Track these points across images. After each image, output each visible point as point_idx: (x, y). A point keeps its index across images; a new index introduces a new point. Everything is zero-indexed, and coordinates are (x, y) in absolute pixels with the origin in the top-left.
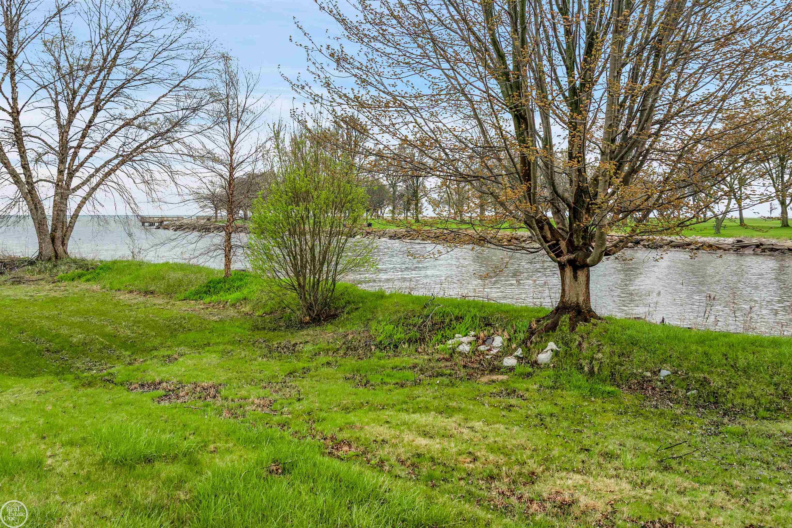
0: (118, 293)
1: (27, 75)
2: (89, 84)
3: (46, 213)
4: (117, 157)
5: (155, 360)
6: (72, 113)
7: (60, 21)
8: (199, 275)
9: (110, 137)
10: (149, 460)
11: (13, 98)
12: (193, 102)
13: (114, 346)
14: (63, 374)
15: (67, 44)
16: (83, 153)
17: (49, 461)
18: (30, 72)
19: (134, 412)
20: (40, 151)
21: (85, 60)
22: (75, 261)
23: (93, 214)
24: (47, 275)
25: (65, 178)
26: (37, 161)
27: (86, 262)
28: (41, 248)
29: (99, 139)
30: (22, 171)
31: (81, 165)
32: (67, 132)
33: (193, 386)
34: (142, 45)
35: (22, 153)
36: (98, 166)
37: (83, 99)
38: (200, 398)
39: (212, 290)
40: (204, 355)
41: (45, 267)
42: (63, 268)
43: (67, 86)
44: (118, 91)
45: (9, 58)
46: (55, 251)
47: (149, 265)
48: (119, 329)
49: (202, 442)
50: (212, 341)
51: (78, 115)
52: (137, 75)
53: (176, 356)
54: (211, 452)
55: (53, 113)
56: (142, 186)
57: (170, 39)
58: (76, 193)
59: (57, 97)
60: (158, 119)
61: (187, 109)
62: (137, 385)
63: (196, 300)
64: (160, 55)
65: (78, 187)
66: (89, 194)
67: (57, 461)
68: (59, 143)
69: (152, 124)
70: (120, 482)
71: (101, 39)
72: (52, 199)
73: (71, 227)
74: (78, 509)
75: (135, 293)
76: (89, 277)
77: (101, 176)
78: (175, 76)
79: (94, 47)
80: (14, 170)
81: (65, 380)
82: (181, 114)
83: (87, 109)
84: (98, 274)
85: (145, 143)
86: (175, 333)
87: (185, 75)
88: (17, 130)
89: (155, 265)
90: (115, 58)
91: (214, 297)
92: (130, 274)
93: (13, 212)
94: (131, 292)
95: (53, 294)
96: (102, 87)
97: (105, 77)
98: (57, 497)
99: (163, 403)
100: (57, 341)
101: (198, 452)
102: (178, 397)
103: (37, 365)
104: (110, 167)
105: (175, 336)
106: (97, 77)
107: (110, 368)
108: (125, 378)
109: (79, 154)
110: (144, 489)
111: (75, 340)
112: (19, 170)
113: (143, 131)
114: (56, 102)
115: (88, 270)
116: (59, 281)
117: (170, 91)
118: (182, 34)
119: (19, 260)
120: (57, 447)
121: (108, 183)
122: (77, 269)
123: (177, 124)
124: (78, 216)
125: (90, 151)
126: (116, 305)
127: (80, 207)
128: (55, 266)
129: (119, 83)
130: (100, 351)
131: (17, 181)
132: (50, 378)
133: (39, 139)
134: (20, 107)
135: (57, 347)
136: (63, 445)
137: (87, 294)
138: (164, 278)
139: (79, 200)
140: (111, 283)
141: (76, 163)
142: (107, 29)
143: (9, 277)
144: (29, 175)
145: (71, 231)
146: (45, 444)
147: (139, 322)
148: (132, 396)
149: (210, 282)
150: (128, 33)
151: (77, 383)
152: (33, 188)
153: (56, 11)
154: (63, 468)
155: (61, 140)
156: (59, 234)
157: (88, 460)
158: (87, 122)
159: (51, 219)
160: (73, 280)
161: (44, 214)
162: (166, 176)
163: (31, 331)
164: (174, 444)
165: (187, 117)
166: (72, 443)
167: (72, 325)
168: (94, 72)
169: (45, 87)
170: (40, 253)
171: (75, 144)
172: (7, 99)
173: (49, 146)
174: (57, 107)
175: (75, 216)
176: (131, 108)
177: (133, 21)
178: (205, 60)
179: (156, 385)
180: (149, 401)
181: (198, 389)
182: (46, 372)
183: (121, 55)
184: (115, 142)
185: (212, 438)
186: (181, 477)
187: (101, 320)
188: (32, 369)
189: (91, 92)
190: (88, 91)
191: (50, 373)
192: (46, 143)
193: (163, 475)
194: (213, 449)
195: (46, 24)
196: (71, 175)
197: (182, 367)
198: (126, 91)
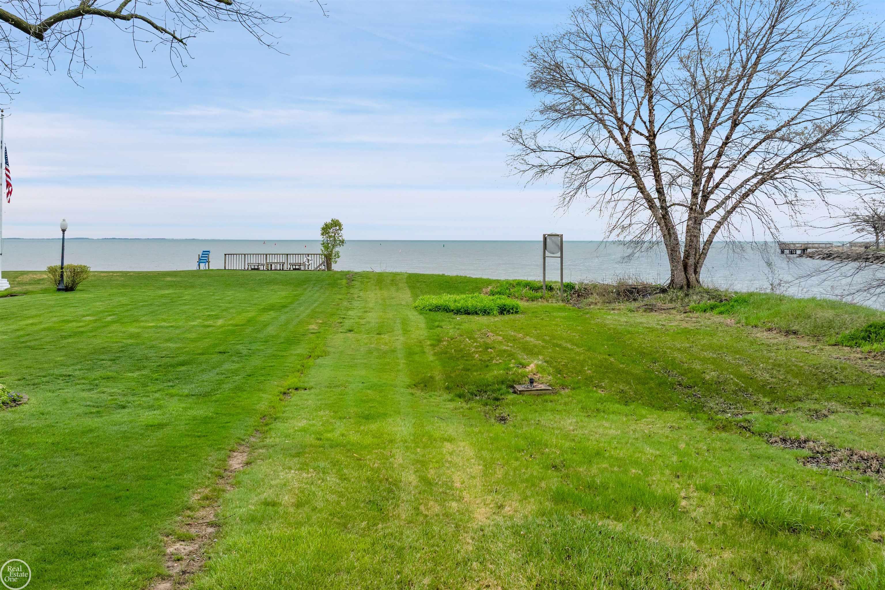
0: (755, 330)
1: (663, 96)
2: (726, 96)
3: (680, 239)
4: (756, 175)
5: (800, 414)
6: (708, 131)
7: (697, 35)
8: (855, 316)
9: (748, 153)
10: (794, 530)
11: (650, 121)
12: (849, 103)
13: (751, 390)
14: (696, 412)
15: (703, 57)
16: (719, 174)
17: (684, 503)
18: (666, 92)
19: (775, 469)
20: (674, 173)
21: (723, 71)
22: (707, 292)
23: (728, 240)
24: (678, 305)
25: (699, 201)
26: (671, 184)
27: (720, 293)
28: (673, 275)
29: (736, 157)
30: (656, 195)
31: (717, 186)
32: (702, 152)
33: (849, 453)
34: (787, 44)
35: (657, 177)
36: (734, 186)
37: (719, 114)
38: (858, 469)
39: (873, 336)
40: (862, 416)
41: (677, 296)
42: (695, 297)
43: (703, 102)
44: (759, 100)
45: (647, 81)
46: (688, 279)
47: (791, 299)
48: (756, 371)
49: (863, 524)
50: (874, 401)
51: (714, 133)
52: (781, 79)
53: (826, 413)
54: (875, 541)
55: (688, 133)
56: (786, 208)
57: (823, 30)
58: (709, 218)
59: (692, 115)
60: (806, 128)
61: (843, 112)
62: (778, 439)
63: (851, 347)
64: (809, 53)
65: (713, 211)
66: (725, 218)
67: (691, 505)
68: (694, 164)
69: (797, 134)
70: (759, 545)
71: (740, 45)
72: (685, 224)
73: (704, 254)
74: (714, 562)
75: (775, 332)
76: (722, 309)
77: (738, 197)
78: (829, 74)
79: (732, 55)
80: (648, 195)
81: (698, 419)
82: (834, 119)
83: (723, 124)
84: (733, 306)
85: (789, 157)
86: (823, 384)
87: (842, 71)
88: (653, 153)
89: (799, 301)
90: (756, 64)
91: (876, 346)
92: (769, 309)
93: (647, 237)
94: (770, 330)
95: (684, 325)
96: (740, 99)
97: (744, 86)
98: (692, 543)
99: (809, 466)
100: (689, 375)
101: (856, 536)
102: (828, 463)
103: (670, 398)
104: (748, 187)
105: (824, 388)
106: (735, 88)
107: (747, 413)
108: (764, 429)
109: (714, 175)
110: (788, 561)
111: (708, 377)
112: (654, 195)
113: (786, 143)
114: (691, 120)
115: (721, 301)
116: (690, 312)
117: (822, 93)
118: (838, 22)
119: (651, 287)
120: (691, 490)
121: (745, 205)
122: (709, 299)
123: (829, 132)
124: (712, 242)
125: (726, 170)
126: (752, 343)
127: (714, 232)
128: (687, 295)
129: (760, 92)
130: (735, 392)
131: (652, 206)
132: (683, 414)
133: (674, 161)
134: (656, 130)
135: (691, 382)
136: (697, 489)
137: (720, 328)
138: (809, 317)
139: (713, 224)
140: (746, 318)
141: (711, 185)
142: (747, 32)
143: (642, 304)
144: (663, 200)
145: (705, 258)
146: (679, 483)
147: (780, 366)
148: (772, 450)
149: (871, 326)
150: (771, 33)
151: (710, 424)
152: (667, 213)
153: (692, 23)
154: (697, 514)
155: (696, 161)
156: (691, 261)
157: (723, 512)
158: (724, 138)
159: (684, 245)
160: (705, 311)
161: (677, 240)
162: (814, 195)
163: (663, 361)
164: (825, 518)
165: (843, 122)
166: (706, 489)
167: (704, 360)
168: (731, 83)
169: (680, 106)
170: (672, 281)
171: (710, 164)
172: (645, 123)
173: (684, 168)
174: (692, 126)
175: (709, 242)
176: (773, 117)
177: (777, 18)
178: (869, 49)
179: (801, 443)
180: (793, 460)
181: (855, 457)
182: (679, 408)
183: (764, 59)
184: (754, 160)
185: (877, 524)
186: (835, 560)
187: (736, 358)
188: (665, 402)
189: (728, 105)
190: (725, 105)
191: (683, 409)
192: (680, 165)
193: (811, 552)
194: (877, 538)
195: (683, 39)
196: (705, 198)
197: (833, 427)
198: (768, 99)
